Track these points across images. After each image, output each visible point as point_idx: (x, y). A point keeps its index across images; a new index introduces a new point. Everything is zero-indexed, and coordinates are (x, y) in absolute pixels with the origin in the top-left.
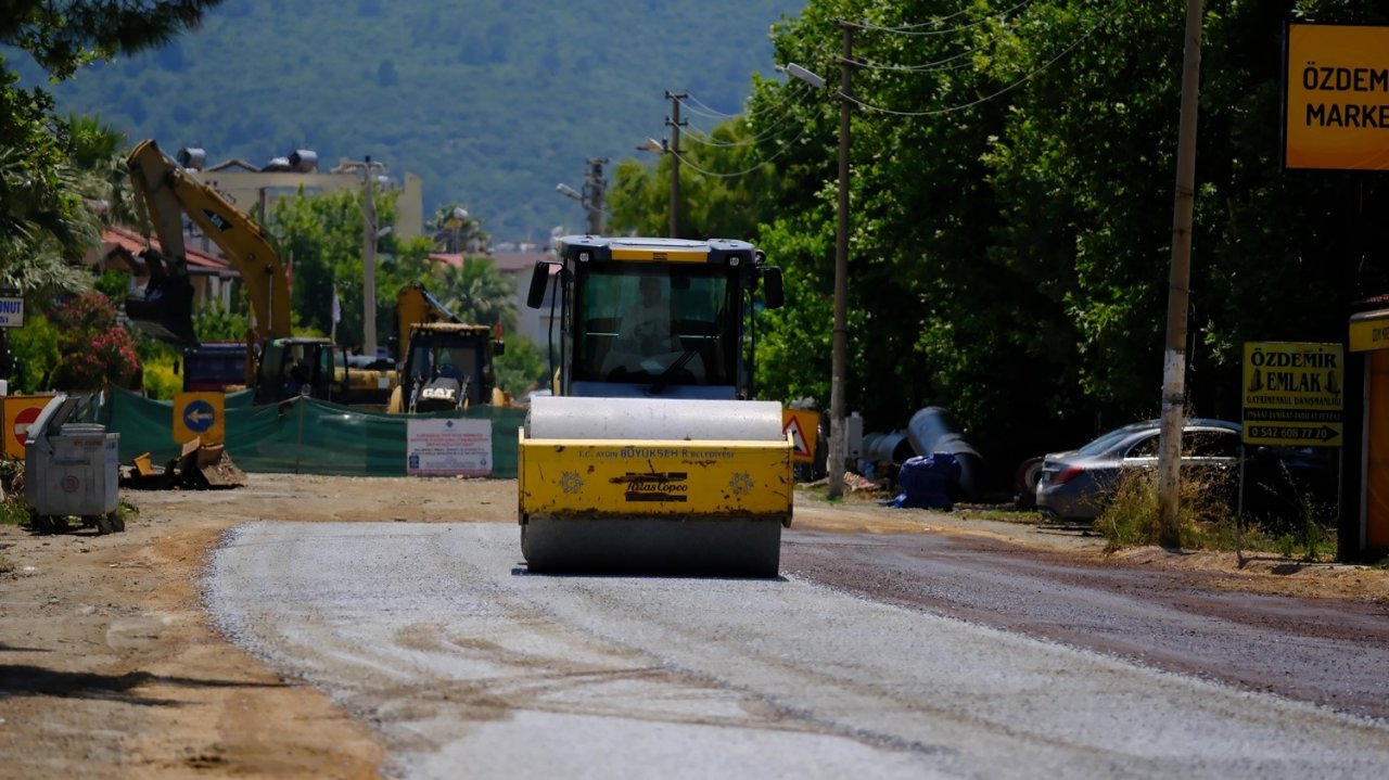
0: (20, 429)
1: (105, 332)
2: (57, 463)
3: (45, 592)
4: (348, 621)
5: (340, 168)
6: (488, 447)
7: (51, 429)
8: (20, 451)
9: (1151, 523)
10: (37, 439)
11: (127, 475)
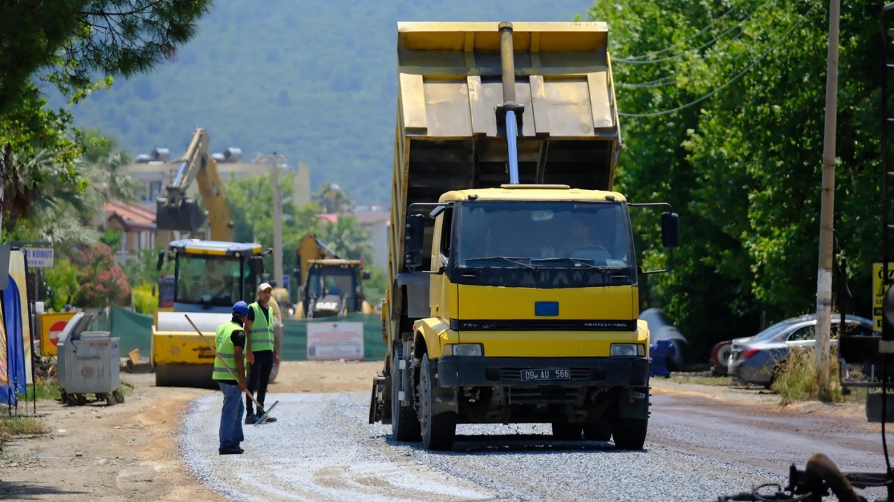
0: (53, 335)
1: (108, 270)
2: (78, 359)
3: (72, 447)
4: (280, 466)
5: (257, 159)
6: (361, 341)
7: (74, 336)
8: (54, 350)
9: (811, 385)
10: (65, 342)
11: (125, 364)
